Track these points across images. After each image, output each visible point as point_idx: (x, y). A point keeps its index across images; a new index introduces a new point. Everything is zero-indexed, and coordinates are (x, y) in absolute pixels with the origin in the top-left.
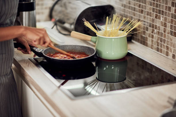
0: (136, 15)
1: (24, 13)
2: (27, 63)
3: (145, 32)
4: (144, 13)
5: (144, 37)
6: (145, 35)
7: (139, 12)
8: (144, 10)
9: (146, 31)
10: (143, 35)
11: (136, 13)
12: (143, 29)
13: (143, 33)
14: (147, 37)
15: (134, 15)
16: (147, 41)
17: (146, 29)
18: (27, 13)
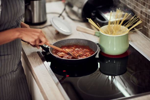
0: (138, 6)
1: (35, 2)
2: (35, 59)
3: (146, 23)
4: (146, 5)
5: (146, 28)
6: (146, 26)
7: (142, 4)
8: (146, 3)
9: (148, 23)
10: (145, 25)
11: (139, 5)
12: (144, 20)
13: (144, 24)
14: (148, 28)
15: (137, 6)
16: (148, 32)
17: (147, 21)
18: (38, 2)
